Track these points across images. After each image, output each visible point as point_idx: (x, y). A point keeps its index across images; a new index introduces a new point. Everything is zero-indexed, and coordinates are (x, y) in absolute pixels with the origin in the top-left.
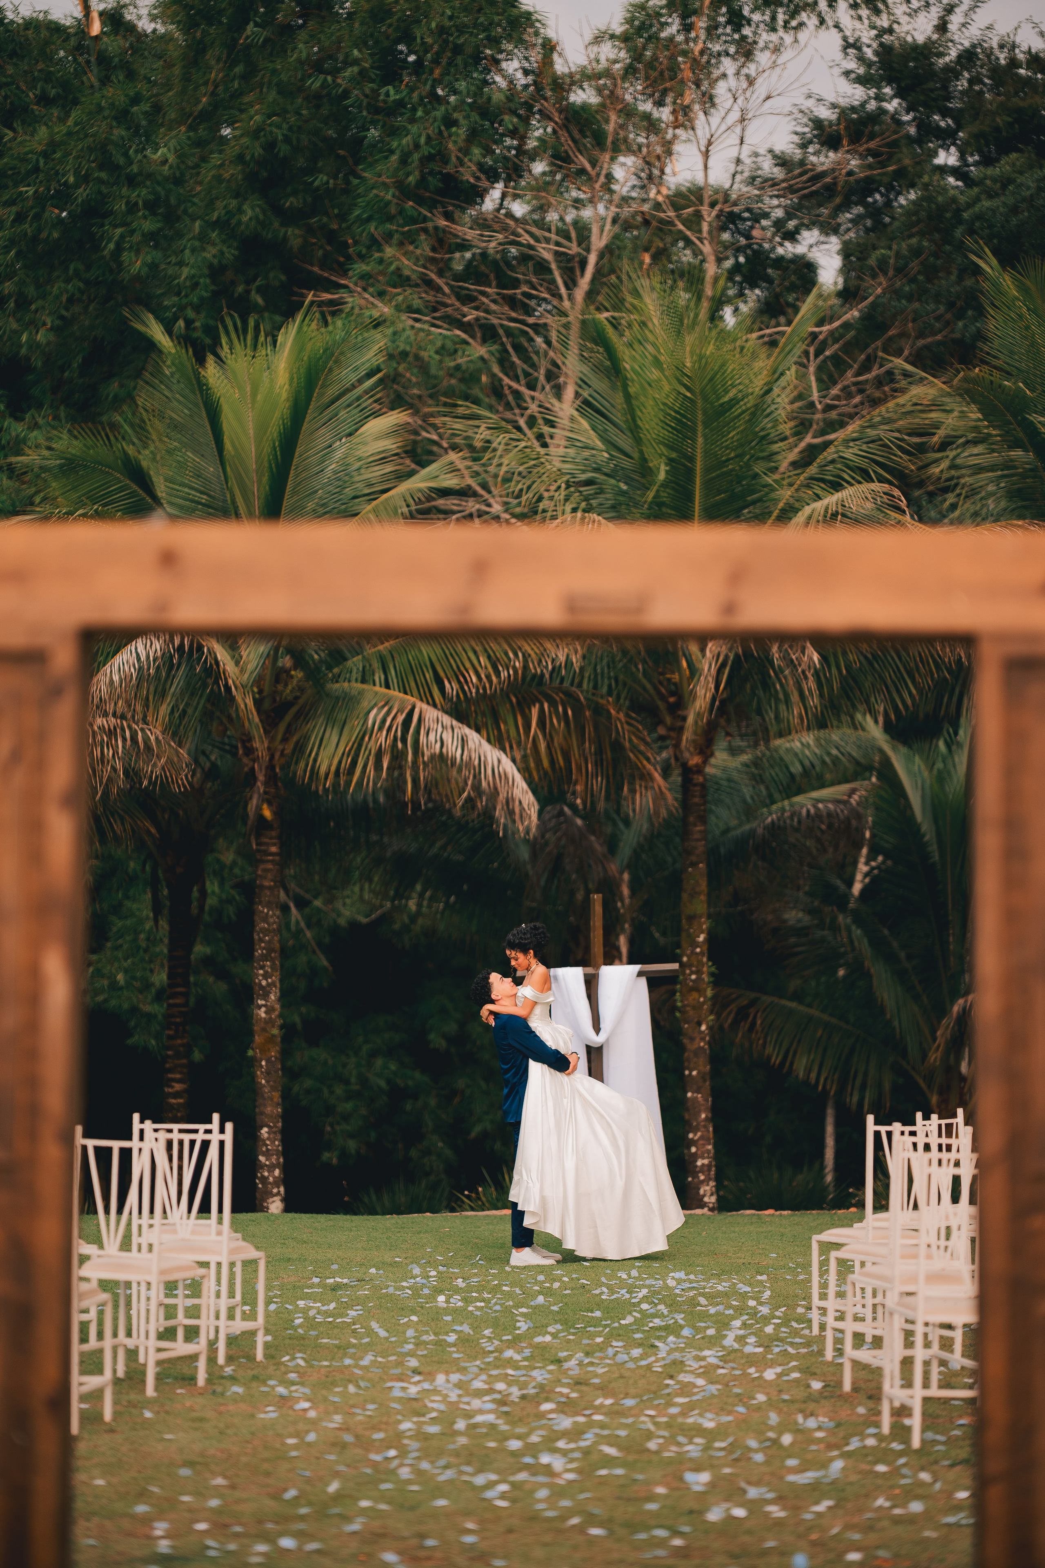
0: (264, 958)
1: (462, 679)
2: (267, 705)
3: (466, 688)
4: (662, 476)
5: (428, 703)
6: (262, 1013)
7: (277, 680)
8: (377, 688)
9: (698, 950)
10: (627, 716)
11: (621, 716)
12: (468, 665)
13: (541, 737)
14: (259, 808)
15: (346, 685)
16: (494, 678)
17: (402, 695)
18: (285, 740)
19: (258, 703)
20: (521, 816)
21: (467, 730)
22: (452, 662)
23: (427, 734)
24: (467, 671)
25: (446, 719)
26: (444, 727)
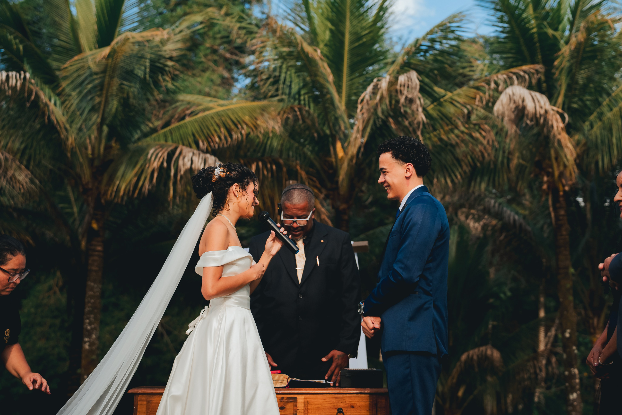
0: (90, 312)
1: (210, 140)
3: (212, 144)
5: (187, 146)
6: (87, 346)
7: (105, 150)
11: (304, 173)
12: (213, 132)
14: (89, 222)
16: (229, 139)
17: (172, 144)
21: (208, 155)
22: (205, 131)
23: (184, 158)
24: (213, 135)
25: (196, 152)
26: (194, 154)
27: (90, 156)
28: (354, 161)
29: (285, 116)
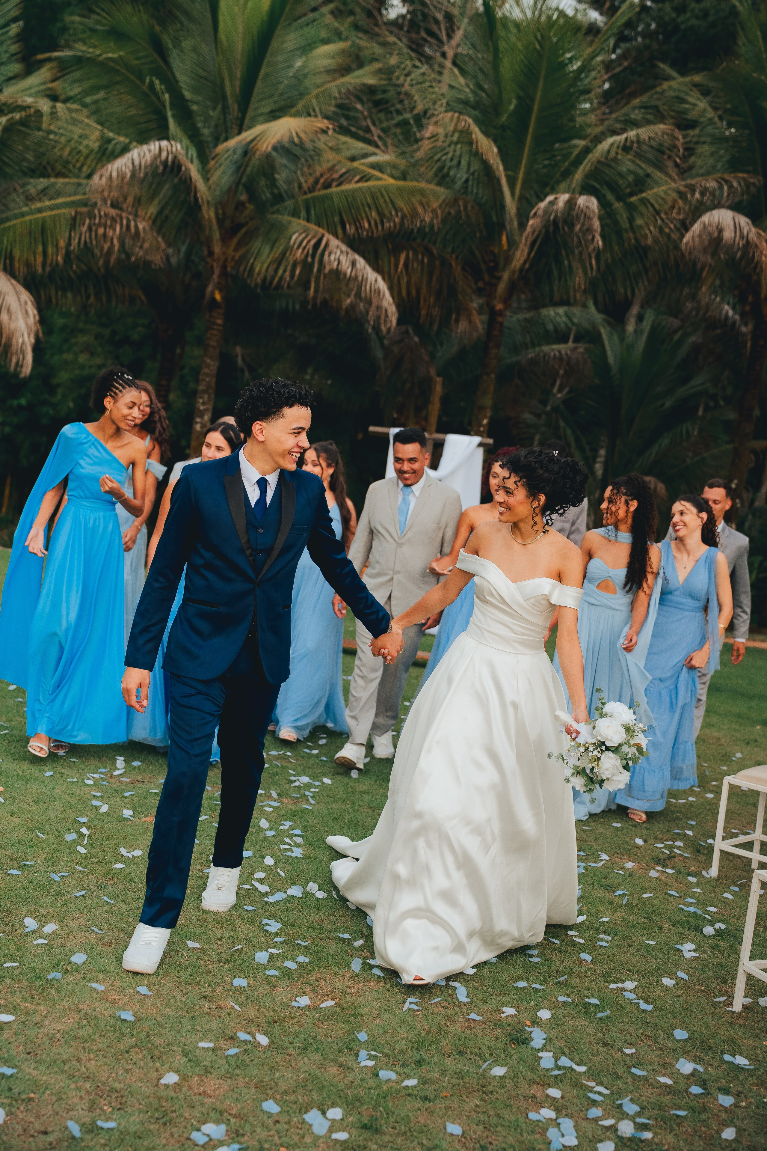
0: (204, 391)
1: (358, 225)
2: (228, 224)
3: (360, 231)
4: (512, 107)
5: (333, 235)
6: (198, 427)
7: (236, 208)
8: (302, 222)
9: (482, 429)
10: (463, 269)
11: (459, 268)
12: (364, 215)
13: (404, 273)
14: (213, 294)
15: (280, 217)
16: (380, 227)
17: (316, 228)
18: (236, 250)
19: (221, 222)
20: (385, 322)
21: (357, 257)
22: (353, 212)
23: (330, 254)
24: (362, 219)
25: (344, 247)
26: (342, 252)
27: (221, 217)
28: (516, 276)
29: (447, 210)
